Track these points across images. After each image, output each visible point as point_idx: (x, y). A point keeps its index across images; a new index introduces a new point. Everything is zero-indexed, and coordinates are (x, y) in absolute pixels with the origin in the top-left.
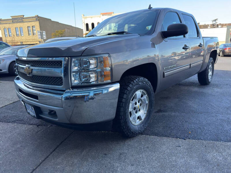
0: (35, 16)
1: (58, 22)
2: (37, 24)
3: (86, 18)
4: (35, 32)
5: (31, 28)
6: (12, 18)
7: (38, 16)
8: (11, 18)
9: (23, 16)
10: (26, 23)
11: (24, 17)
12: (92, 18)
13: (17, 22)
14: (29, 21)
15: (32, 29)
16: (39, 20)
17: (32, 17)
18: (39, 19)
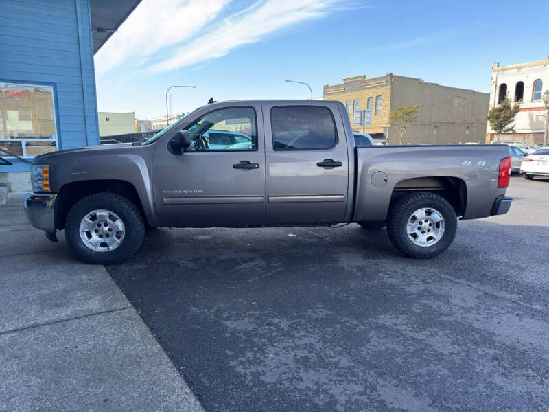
0: (384, 75)
1: (437, 85)
2: (386, 92)
3: (503, 70)
4: (381, 108)
5: (374, 100)
6: (345, 83)
7: (391, 74)
8: (343, 83)
9: (365, 76)
10: (367, 91)
11: (366, 78)
12: (519, 68)
13: (352, 90)
14: (372, 87)
15: (376, 102)
16: (392, 83)
17: (380, 78)
18: (393, 80)
